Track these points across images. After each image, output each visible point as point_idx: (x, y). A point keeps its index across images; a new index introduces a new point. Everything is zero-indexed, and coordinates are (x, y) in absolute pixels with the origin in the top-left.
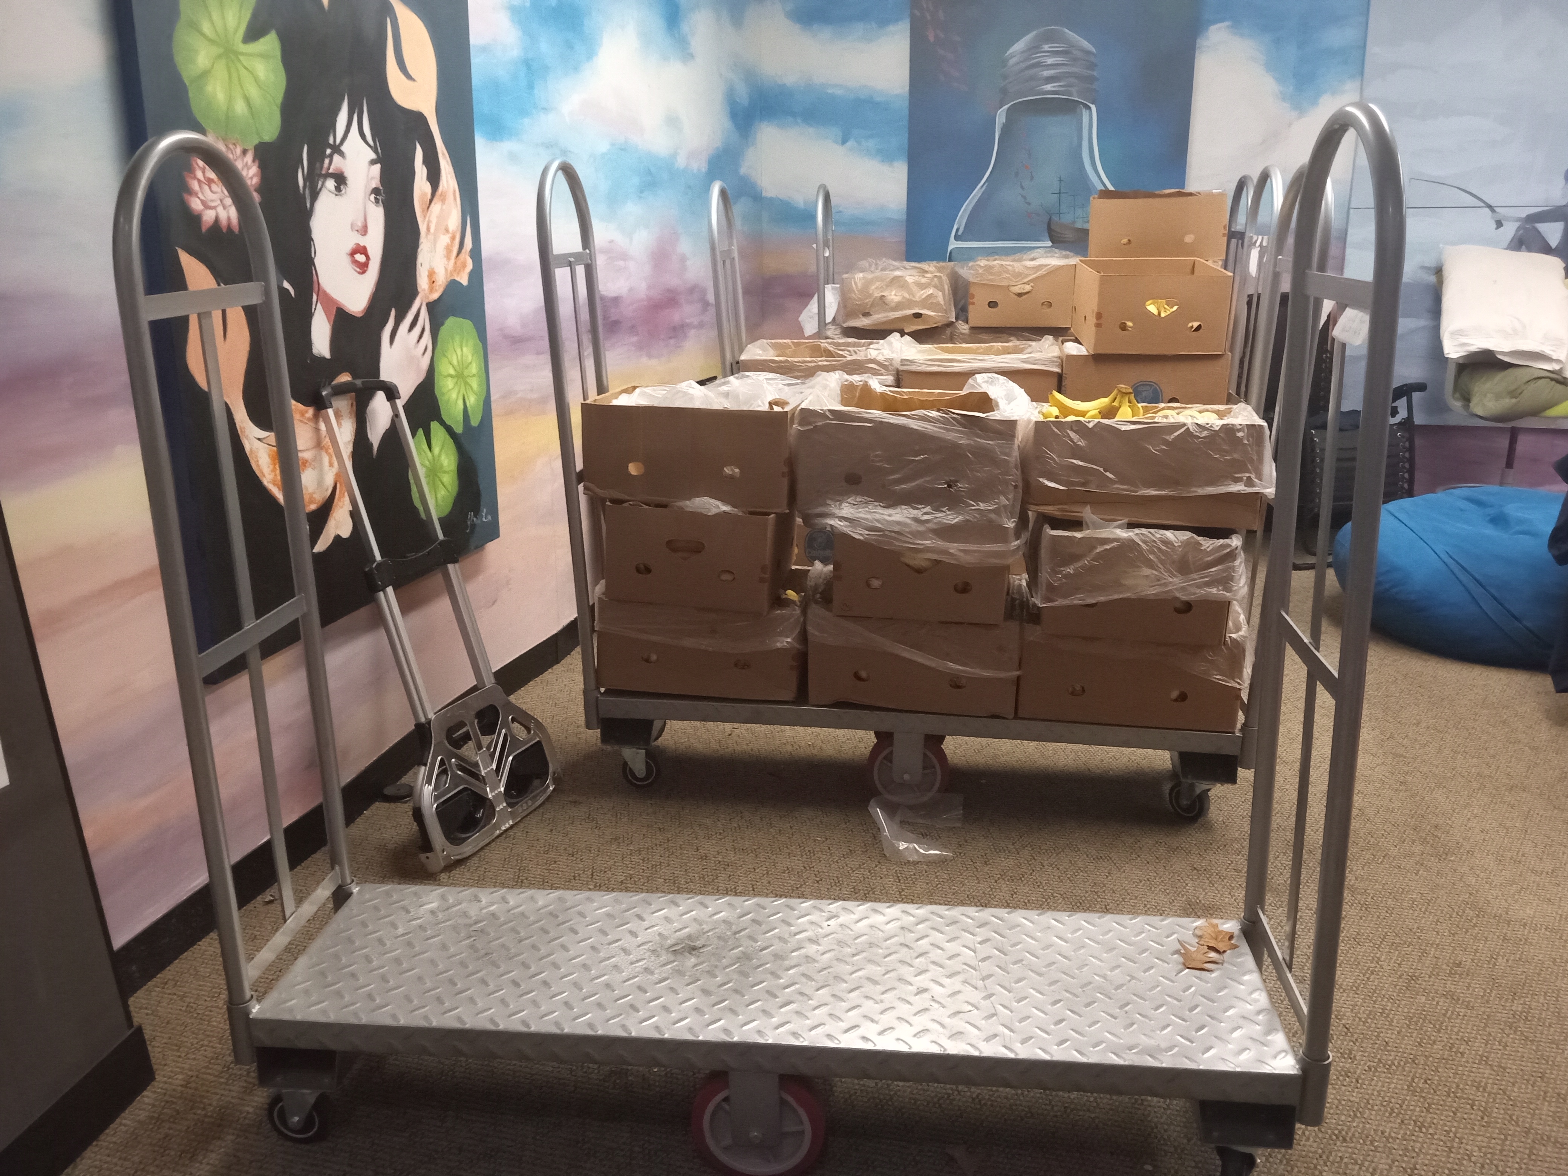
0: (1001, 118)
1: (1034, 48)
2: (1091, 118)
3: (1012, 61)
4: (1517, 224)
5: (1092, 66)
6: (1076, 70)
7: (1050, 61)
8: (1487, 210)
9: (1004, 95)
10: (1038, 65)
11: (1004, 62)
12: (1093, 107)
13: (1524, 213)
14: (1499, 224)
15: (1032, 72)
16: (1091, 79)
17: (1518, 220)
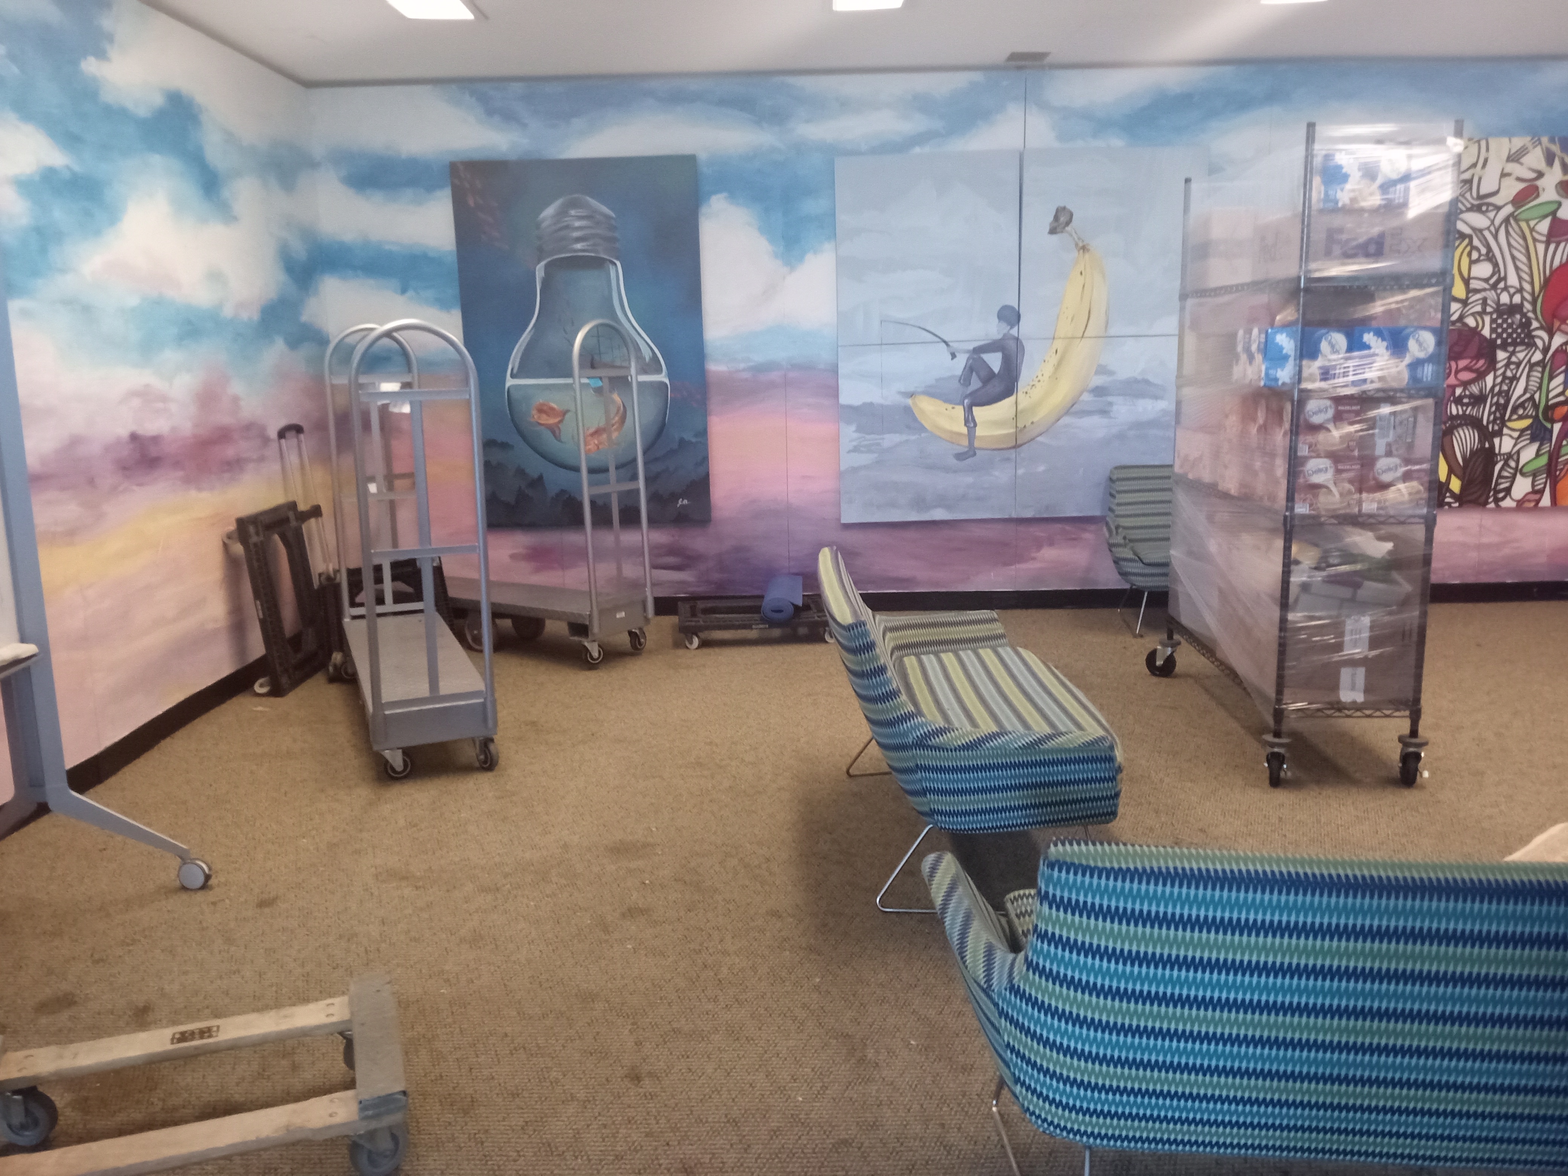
0: (540, 272)
1: (562, 213)
2: (617, 272)
3: (544, 225)
4: (967, 356)
5: (613, 228)
6: (599, 231)
7: (577, 224)
8: (943, 345)
9: (541, 253)
10: (567, 227)
11: (538, 226)
12: (618, 264)
13: (971, 347)
14: (953, 356)
15: (562, 233)
16: (613, 240)
17: (968, 351)
